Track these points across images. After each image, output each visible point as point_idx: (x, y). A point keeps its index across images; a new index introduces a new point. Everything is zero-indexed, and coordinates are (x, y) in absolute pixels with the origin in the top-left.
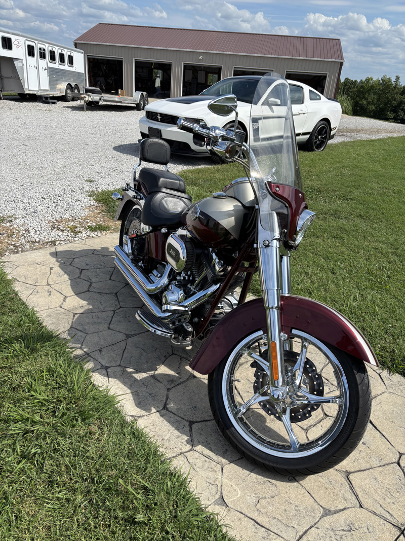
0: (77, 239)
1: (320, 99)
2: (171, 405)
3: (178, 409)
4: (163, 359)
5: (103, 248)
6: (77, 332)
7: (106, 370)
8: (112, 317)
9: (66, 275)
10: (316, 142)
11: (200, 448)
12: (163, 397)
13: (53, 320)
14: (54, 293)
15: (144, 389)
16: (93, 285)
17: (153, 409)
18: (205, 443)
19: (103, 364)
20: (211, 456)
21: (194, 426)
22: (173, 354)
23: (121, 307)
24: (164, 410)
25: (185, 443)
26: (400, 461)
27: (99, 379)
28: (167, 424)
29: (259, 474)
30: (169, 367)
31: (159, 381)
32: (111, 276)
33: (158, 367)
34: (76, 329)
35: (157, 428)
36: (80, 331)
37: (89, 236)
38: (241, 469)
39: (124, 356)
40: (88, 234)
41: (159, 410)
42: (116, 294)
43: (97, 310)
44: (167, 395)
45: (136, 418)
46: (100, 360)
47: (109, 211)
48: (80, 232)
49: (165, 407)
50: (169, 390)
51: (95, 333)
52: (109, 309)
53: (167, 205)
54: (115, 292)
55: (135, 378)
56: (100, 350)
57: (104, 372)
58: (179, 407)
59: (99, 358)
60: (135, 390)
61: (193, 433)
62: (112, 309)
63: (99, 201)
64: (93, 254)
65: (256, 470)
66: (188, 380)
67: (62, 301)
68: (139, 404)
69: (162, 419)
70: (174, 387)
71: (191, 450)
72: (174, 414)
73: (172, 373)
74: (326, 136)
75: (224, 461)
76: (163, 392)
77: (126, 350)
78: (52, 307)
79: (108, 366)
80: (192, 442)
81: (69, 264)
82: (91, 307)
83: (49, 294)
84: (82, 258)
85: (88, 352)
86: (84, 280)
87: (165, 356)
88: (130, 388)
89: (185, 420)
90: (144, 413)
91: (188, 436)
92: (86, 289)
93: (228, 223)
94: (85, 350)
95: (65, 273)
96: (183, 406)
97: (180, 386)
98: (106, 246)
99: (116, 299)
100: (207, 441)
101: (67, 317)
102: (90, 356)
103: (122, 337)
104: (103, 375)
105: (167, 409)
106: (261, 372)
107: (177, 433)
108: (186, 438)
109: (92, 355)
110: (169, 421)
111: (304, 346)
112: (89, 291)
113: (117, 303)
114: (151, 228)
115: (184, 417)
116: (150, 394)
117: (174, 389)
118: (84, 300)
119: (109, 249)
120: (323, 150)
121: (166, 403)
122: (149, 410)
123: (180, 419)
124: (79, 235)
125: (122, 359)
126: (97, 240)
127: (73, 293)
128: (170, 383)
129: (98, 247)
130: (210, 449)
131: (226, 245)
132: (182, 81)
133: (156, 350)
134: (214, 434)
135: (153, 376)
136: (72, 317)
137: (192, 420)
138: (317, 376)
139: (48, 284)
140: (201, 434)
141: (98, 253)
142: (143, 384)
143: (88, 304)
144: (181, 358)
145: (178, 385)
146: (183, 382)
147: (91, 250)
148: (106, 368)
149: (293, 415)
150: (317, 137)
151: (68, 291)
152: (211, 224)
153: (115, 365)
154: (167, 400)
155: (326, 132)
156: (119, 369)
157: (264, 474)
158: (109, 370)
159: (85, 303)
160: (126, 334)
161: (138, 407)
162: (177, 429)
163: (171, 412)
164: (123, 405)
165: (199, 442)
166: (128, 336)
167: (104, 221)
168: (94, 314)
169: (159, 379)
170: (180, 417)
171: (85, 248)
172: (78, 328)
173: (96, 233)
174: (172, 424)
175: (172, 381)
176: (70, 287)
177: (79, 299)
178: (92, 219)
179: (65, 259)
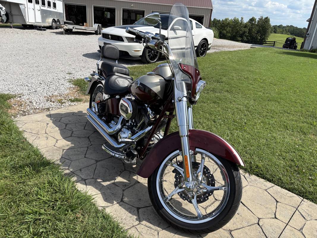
0: (62, 107)
1: (201, 28)
2: (126, 199)
3: (130, 201)
4: (119, 173)
5: (79, 112)
6: (65, 160)
7: (84, 181)
8: (87, 151)
9: (57, 127)
10: (200, 52)
11: (144, 222)
12: (121, 195)
13: (50, 153)
14: (50, 138)
15: (109, 191)
16: (74, 132)
17: (114, 202)
18: (147, 220)
19: (83, 178)
20: (151, 227)
21: (140, 210)
22: (125, 170)
23: (92, 145)
24: (122, 202)
25: (135, 220)
26: (259, 222)
27: (80, 187)
28: (124, 210)
29: (180, 235)
30: (123, 177)
31: (117, 186)
32: (85, 127)
33: (116, 178)
34: (65, 158)
35: (118, 213)
36: (67, 159)
37: (70, 105)
38: (169, 233)
39: (95, 173)
40: (69, 104)
41: (118, 202)
42: (88, 137)
43: (77, 147)
44: (123, 194)
45: (104, 208)
46: (81, 176)
47: (82, 90)
48: (64, 103)
49: (122, 200)
50: (123, 190)
51: (77, 160)
52: (85, 146)
53: (119, 82)
54: (87, 136)
55: (102, 185)
56: (80, 170)
57: (84, 182)
58: (130, 200)
59: (80, 174)
60: (103, 192)
61: (140, 214)
62: (87, 146)
63: (75, 85)
64: (73, 115)
65: (178, 233)
66: (135, 184)
67: (55, 142)
68: (106, 199)
69: (120, 207)
70: (127, 189)
71: (139, 224)
72: (127, 204)
73: (125, 181)
74: (206, 48)
75: (159, 229)
76: (121, 192)
77: (96, 169)
78: (49, 146)
79: (86, 178)
80: (139, 219)
81: (58, 121)
82: (73, 145)
83: (46, 139)
84: (66, 117)
85: (73, 171)
86: (68, 130)
87: (120, 172)
88: (100, 191)
89: (134, 207)
90: (109, 204)
91: (136, 216)
92: (70, 135)
93: (157, 89)
94: (71, 170)
95: (57, 126)
96: (133, 200)
97: (130, 188)
98: (81, 110)
99: (89, 140)
100: (148, 218)
101: (59, 152)
102: (74, 173)
103: (93, 162)
104: (83, 184)
105: (123, 202)
106: (179, 175)
107: (130, 215)
108: (135, 217)
109: (75, 173)
110: (125, 208)
111: (203, 158)
112: (71, 136)
113: (89, 142)
114: (109, 96)
115: (134, 205)
116: (112, 194)
117: (126, 190)
118: (69, 141)
119: (83, 112)
120: (204, 56)
121: (122, 198)
122: (112, 203)
123: (131, 207)
124: (64, 104)
125: (94, 174)
126: (75, 107)
127: (62, 138)
128: (124, 186)
129: (76, 111)
130: (151, 223)
131: (155, 102)
132: (122, 19)
133: (115, 168)
134: (152, 214)
135: (114, 183)
136: (62, 152)
137: (138, 207)
138: (210, 176)
139: (46, 133)
140: (144, 215)
141: (76, 114)
142: (108, 188)
143: (71, 144)
144: (130, 172)
145: (129, 187)
146: (132, 186)
147: (72, 113)
148: (85, 180)
149: (198, 199)
150: (201, 49)
151: (59, 137)
152: (147, 91)
153: (90, 178)
154: (123, 196)
155: (206, 46)
156: (93, 180)
157: (182, 235)
158: (87, 181)
159: (69, 143)
160: (96, 160)
161: (106, 201)
162: (130, 212)
163: (126, 203)
164: (96, 200)
165: (143, 219)
166: (97, 161)
167: (79, 96)
168: (75, 149)
169: (117, 184)
170: (131, 206)
171: (68, 112)
172: (66, 158)
173: (74, 103)
174: (127, 210)
175: (125, 185)
176: (60, 134)
177: (66, 141)
178: (72, 95)
179: (56, 119)
